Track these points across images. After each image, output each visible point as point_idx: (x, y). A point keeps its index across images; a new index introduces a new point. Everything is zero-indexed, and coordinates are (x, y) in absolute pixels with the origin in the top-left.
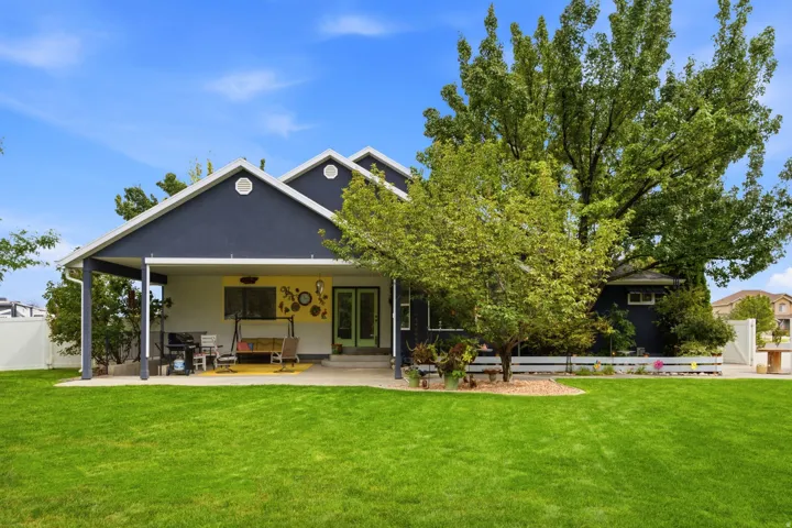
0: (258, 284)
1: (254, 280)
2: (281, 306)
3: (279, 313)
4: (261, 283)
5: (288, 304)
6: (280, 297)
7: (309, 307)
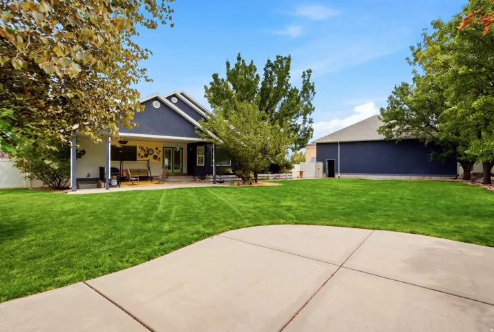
0: (128, 144)
1: (126, 142)
2: (139, 154)
3: (138, 158)
4: (130, 144)
5: (143, 154)
6: (139, 150)
7: (152, 156)
